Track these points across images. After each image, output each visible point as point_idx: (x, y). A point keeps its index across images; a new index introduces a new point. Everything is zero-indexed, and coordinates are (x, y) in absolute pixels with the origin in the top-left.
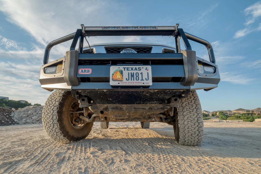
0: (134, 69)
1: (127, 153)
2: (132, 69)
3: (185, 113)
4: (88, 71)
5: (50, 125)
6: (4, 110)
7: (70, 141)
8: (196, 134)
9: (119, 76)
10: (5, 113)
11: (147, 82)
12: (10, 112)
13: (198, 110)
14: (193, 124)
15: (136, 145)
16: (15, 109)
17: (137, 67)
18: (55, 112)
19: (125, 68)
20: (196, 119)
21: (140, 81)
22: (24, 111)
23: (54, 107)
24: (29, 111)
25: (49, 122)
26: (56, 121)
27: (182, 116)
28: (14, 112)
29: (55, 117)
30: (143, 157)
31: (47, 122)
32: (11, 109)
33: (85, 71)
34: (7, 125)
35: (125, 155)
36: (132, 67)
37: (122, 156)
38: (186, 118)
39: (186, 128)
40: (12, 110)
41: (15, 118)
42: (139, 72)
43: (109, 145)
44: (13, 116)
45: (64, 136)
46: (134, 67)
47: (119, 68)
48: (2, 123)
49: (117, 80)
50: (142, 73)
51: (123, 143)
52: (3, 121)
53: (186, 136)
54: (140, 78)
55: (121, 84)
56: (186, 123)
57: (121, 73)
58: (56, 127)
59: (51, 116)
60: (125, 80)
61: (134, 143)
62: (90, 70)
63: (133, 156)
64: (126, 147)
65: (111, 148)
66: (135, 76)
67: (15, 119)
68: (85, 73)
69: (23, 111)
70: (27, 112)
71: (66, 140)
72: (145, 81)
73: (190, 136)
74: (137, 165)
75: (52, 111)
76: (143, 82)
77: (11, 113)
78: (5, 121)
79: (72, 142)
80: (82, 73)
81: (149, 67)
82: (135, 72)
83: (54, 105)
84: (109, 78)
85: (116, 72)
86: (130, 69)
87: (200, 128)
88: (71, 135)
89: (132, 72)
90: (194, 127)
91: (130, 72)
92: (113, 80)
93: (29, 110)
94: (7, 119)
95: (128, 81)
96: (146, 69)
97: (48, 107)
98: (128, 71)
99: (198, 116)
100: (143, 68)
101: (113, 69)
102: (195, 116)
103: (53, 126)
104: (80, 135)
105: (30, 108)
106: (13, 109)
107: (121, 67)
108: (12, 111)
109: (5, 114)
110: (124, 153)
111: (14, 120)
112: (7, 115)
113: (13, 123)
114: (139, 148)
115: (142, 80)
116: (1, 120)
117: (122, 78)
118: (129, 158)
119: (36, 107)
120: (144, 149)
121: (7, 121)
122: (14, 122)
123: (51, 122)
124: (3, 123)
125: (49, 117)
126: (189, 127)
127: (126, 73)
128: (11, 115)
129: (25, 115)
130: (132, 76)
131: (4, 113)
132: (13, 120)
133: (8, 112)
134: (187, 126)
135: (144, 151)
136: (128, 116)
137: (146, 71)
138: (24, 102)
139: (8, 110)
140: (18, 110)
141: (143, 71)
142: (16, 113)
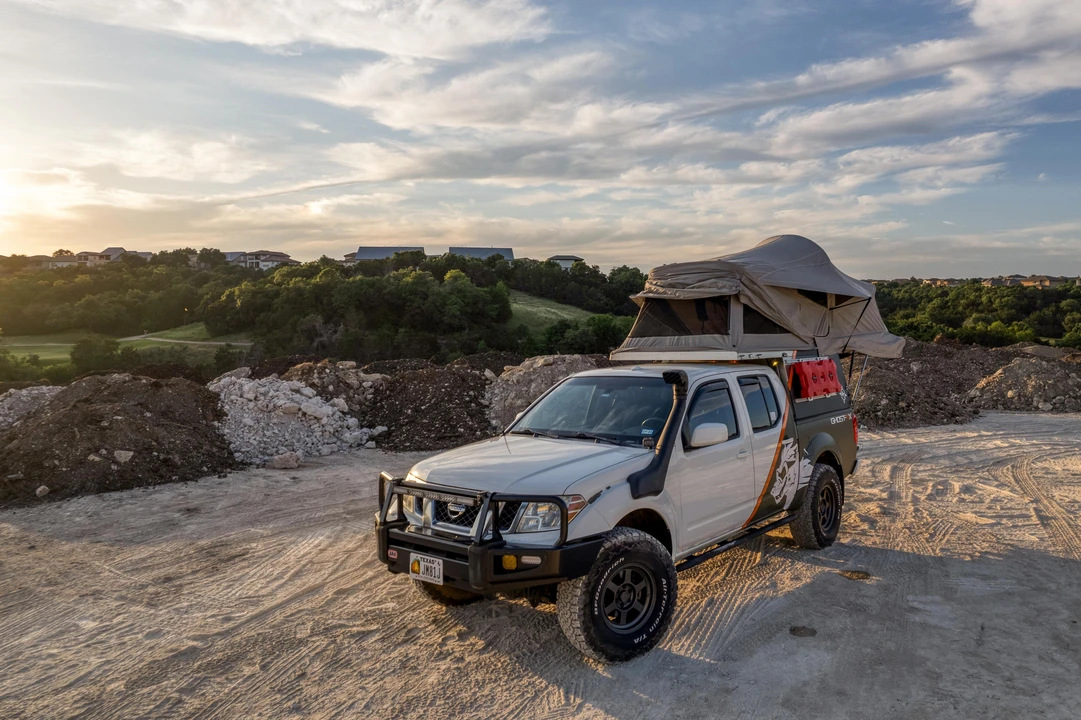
0: (429, 561)
4: (395, 555)
6: (464, 380)
10: (468, 392)
12: (482, 385)
16: (493, 374)
17: (431, 558)
19: (423, 557)
21: (432, 577)
22: (518, 382)
24: (532, 381)
28: (493, 385)
32: (483, 370)
33: (393, 554)
40: (484, 375)
41: (492, 413)
42: (433, 566)
44: (487, 403)
46: (428, 558)
47: (417, 557)
48: (457, 437)
49: (415, 572)
50: (435, 568)
52: (460, 426)
54: (433, 574)
55: (418, 578)
57: (419, 563)
60: (421, 574)
62: (396, 553)
66: (429, 571)
67: (493, 417)
68: (393, 556)
69: (515, 380)
70: (525, 388)
72: (437, 579)
77: (484, 389)
78: (466, 426)
81: (441, 561)
82: (430, 565)
84: (409, 567)
86: (426, 560)
89: (427, 564)
92: (412, 571)
93: (532, 377)
94: (472, 416)
95: (424, 575)
96: (438, 563)
98: (424, 563)
100: (435, 561)
101: (414, 556)
105: (535, 366)
106: (488, 373)
107: (420, 556)
108: (487, 379)
109: (468, 399)
111: (489, 423)
112: (471, 402)
115: (435, 577)
116: (456, 425)
117: (419, 570)
121: (471, 428)
122: (488, 432)
124: (460, 435)
128: (482, 401)
129: (519, 402)
130: (427, 569)
131: (464, 391)
132: (486, 419)
133: (474, 388)
137: (438, 566)
139: (474, 377)
140: (503, 375)
141: (436, 565)
142: (496, 391)
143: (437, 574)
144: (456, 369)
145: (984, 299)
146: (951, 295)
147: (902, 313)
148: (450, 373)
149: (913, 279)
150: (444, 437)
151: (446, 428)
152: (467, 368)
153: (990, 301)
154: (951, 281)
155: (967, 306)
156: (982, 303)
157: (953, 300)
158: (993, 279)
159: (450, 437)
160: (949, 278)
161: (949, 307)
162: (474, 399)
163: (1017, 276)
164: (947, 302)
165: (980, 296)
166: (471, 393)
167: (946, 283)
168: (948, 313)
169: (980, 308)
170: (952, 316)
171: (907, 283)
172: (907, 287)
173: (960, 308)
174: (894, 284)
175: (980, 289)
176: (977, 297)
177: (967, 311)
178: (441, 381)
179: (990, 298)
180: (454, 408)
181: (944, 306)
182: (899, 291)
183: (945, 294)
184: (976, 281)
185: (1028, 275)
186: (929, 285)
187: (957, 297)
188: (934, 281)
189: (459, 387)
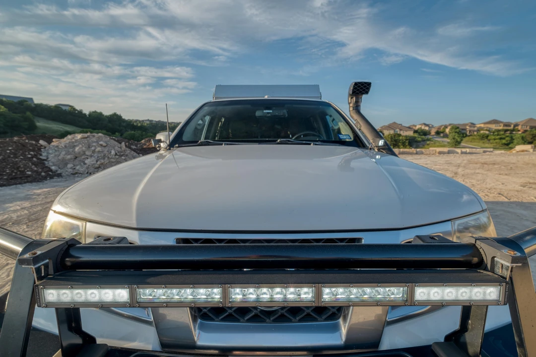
6: (24, 146)
10: (29, 153)
12: (39, 149)
16: (46, 143)
22: (65, 146)
24: (75, 146)
28: (47, 149)
32: (37, 141)
34: (38, 181)
40: (39, 144)
41: (51, 164)
44: (45, 158)
48: (27, 177)
52: (28, 171)
67: (52, 166)
69: (63, 146)
70: (71, 150)
77: (41, 151)
78: (32, 170)
93: (75, 144)
94: (36, 165)
105: (76, 139)
106: (42, 142)
108: (42, 146)
109: (30, 156)
111: (49, 168)
112: (32, 158)
113: (50, 175)
116: (24, 170)
119: (88, 137)
121: (36, 172)
122: (50, 173)
124: (29, 176)
128: (41, 157)
129: (69, 157)
131: (26, 152)
132: (47, 167)
133: (33, 151)
138: (67, 108)
139: (32, 145)
140: (53, 144)
142: (51, 152)
144: (16, 140)
148: (12, 142)
150: (16, 178)
151: (16, 173)
152: (25, 140)
159: (21, 178)
162: (35, 156)
166: (32, 153)
178: (5, 147)
180: (20, 161)
189: (21, 150)
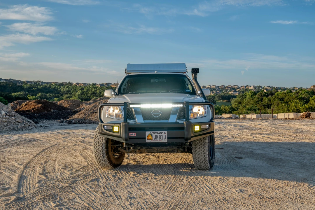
0: (158, 133)
1: (155, 175)
2: (157, 133)
3: (196, 149)
4: (134, 134)
5: (100, 157)
7: (113, 167)
8: (204, 163)
9: (150, 137)
11: (165, 140)
13: (205, 147)
14: (201, 156)
15: (163, 170)
17: (160, 132)
18: (104, 148)
19: (153, 133)
20: (203, 153)
21: (161, 140)
23: (103, 144)
25: (100, 155)
26: (105, 155)
27: (194, 151)
29: (104, 152)
30: (165, 177)
31: (98, 155)
33: (133, 134)
35: (154, 176)
36: (157, 132)
37: (153, 176)
38: (197, 152)
39: (197, 158)
42: (161, 135)
43: (143, 170)
45: (110, 164)
46: (158, 132)
47: (150, 133)
49: (149, 140)
50: (162, 135)
51: (153, 168)
53: (198, 164)
54: (161, 138)
55: (152, 142)
56: (196, 155)
57: (152, 135)
58: (105, 158)
59: (101, 151)
60: (153, 139)
61: (162, 168)
62: (135, 134)
63: (159, 176)
64: (155, 171)
65: (145, 172)
66: (159, 137)
68: (133, 136)
71: (111, 167)
72: (164, 140)
73: (200, 164)
74: (160, 180)
75: (101, 148)
76: (162, 140)
79: (114, 168)
80: (131, 136)
81: (166, 132)
82: (159, 135)
83: (102, 143)
84: (145, 138)
85: (149, 135)
86: (156, 133)
87: (205, 159)
88: (114, 163)
89: (157, 135)
90: (202, 158)
91: (156, 135)
92: (147, 140)
95: (155, 140)
96: (165, 133)
97: (98, 144)
98: (155, 135)
99: (204, 151)
100: (163, 132)
101: (147, 133)
102: (202, 151)
103: (103, 158)
104: (118, 163)
107: (152, 132)
110: (154, 175)
114: (165, 172)
115: (162, 139)
117: (152, 138)
118: (156, 177)
120: (168, 173)
123: (102, 155)
125: (99, 152)
126: (199, 158)
127: (154, 135)
130: (157, 137)
134: (197, 157)
135: (168, 174)
136: (156, 151)
137: (165, 134)
141: (163, 134)
143: (164, 137)
145: (98, 91)
146: (85, 90)
147: (66, 96)
149: (69, 83)
153: (100, 92)
154: (85, 84)
155: (92, 94)
156: (97, 93)
157: (86, 92)
158: (100, 84)
160: (84, 83)
161: (84, 94)
163: (109, 83)
164: (84, 92)
165: (96, 90)
167: (83, 85)
168: (84, 97)
169: (96, 95)
170: (86, 98)
171: (67, 84)
172: (67, 86)
173: (89, 95)
174: (62, 84)
175: (96, 88)
176: (95, 90)
177: (92, 96)
179: (100, 91)
181: (82, 94)
182: (64, 87)
183: (83, 89)
184: (94, 84)
185: (113, 83)
186: (76, 85)
187: (88, 90)
188: (78, 84)
